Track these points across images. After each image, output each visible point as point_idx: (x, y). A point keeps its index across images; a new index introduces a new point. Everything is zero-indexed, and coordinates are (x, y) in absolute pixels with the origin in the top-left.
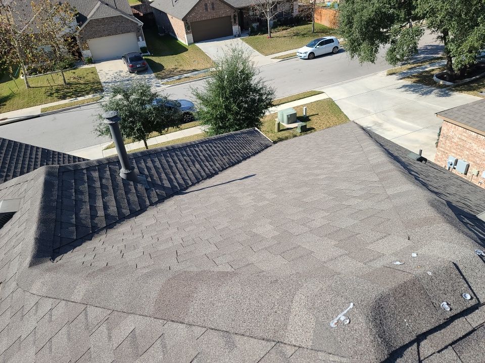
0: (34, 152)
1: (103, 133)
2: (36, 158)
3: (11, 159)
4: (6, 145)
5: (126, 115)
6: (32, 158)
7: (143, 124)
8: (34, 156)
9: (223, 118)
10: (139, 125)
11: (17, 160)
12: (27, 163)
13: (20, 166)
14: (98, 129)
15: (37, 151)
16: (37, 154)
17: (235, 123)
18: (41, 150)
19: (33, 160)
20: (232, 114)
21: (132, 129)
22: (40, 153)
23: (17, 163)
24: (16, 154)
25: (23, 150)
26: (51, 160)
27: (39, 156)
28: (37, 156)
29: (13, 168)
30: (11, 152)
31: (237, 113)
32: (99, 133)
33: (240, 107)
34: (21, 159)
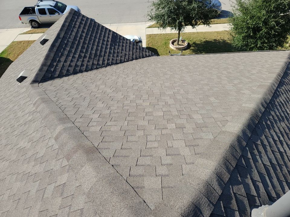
0: (107, 35)
1: (152, 18)
2: (108, 41)
3: (90, 40)
4: (88, 24)
5: (174, 8)
6: (105, 41)
7: (184, 18)
8: (106, 39)
9: (256, 30)
10: (181, 18)
11: (94, 41)
12: (100, 45)
13: (95, 47)
14: (150, 14)
15: (109, 34)
16: (108, 37)
17: (265, 36)
18: (112, 32)
19: (105, 43)
20: (267, 28)
21: (174, 20)
22: (111, 37)
23: (93, 45)
24: (94, 35)
25: (99, 32)
26: (118, 44)
27: (110, 40)
28: (108, 39)
29: (90, 49)
30: (90, 32)
31: (272, 28)
32: (150, 18)
33: (278, 23)
34: (97, 40)
